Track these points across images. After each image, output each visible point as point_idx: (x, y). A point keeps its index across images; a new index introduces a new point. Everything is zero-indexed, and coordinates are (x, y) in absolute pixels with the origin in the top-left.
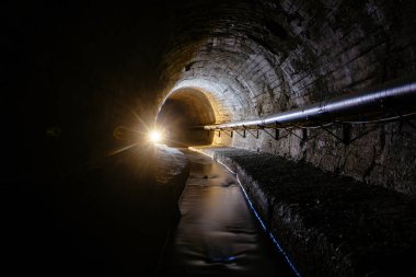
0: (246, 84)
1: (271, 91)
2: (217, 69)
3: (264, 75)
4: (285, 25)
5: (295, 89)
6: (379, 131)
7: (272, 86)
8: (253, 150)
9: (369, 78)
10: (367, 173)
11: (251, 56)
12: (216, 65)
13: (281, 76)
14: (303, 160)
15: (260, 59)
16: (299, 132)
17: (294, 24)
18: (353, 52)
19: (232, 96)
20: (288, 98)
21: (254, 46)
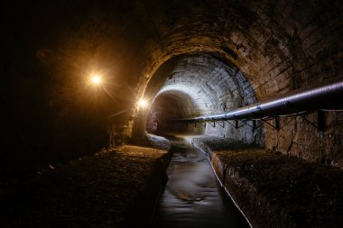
0: (213, 88)
1: (231, 93)
2: (192, 77)
3: (226, 81)
4: (235, 50)
5: (247, 92)
6: (293, 122)
7: (232, 89)
8: (220, 136)
9: (287, 87)
10: (289, 149)
11: (216, 69)
12: (191, 74)
13: (237, 83)
14: (254, 142)
15: (222, 70)
16: (251, 123)
17: (241, 50)
18: (277, 70)
19: (204, 96)
20: (243, 98)
21: (217, 62)
